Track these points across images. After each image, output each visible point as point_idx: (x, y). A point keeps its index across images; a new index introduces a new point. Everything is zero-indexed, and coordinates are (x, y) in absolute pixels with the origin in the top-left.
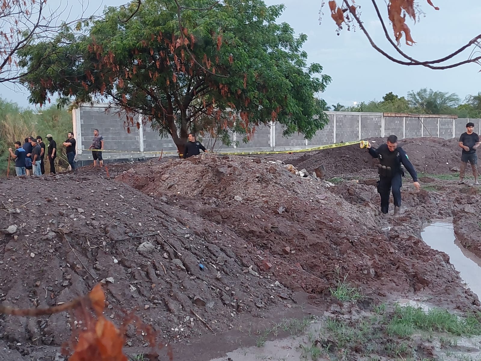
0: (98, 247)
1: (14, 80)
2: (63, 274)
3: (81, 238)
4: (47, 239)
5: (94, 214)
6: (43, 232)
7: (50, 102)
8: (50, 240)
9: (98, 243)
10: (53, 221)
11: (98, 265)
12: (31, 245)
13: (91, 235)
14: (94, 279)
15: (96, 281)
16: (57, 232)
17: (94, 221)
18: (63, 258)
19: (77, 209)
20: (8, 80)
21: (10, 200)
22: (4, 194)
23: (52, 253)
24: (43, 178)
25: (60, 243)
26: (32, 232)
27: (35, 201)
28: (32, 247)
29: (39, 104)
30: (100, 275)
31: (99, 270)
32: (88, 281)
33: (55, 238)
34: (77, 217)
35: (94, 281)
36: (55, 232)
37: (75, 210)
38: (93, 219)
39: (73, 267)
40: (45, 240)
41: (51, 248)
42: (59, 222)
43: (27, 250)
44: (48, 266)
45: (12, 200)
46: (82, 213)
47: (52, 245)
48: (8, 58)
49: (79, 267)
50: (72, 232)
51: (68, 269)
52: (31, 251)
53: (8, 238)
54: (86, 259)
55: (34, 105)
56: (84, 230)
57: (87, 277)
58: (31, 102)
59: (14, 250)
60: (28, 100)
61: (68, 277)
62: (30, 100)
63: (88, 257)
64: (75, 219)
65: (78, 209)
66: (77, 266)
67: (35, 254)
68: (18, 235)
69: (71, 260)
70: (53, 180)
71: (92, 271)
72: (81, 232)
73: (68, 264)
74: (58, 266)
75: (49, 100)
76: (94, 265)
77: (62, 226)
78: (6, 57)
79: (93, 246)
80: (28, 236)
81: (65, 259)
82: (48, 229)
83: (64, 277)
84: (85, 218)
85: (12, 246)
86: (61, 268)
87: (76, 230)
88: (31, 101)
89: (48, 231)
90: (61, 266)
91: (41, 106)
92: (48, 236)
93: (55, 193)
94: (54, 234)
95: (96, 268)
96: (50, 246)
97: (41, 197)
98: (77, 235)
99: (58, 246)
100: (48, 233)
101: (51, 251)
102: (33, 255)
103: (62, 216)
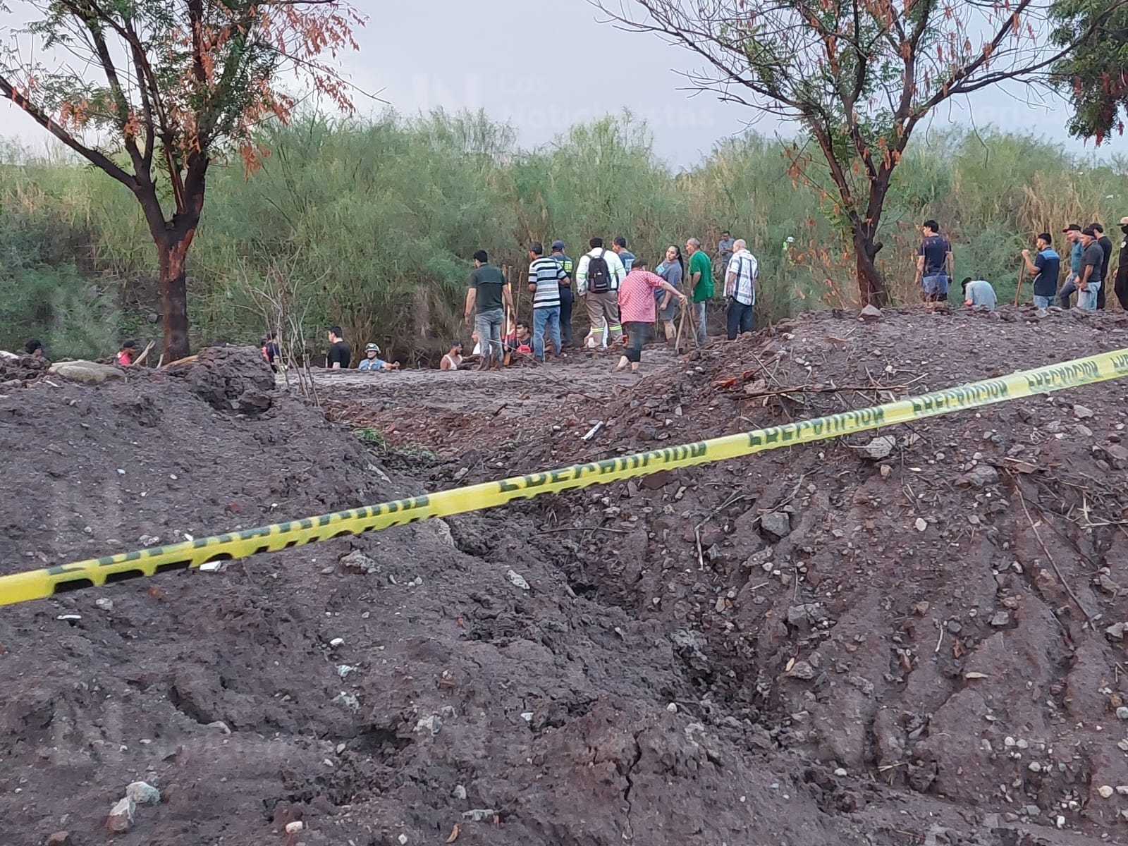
0: (1116, 526)
1: (1026, 76)
2: (999, 590)
3: (1068, 493)
4: (969, 484)
5: (1120, 426)
6: (961, 462)
7: (1121, 133)
8: (977, 489)
9: (1119, 512)
10: (995, 434)
11: (1106, 578)
12: (921, 496)
13: (1099, 485)
14: (1087, 619)
15: (1093, 625)
16: (1002, 468)
17: (1116, 446)
18: (1006, 545)
19: (1071, 407)
20: (1011, 75)
21: (889, 368)
22: (877, 352)
23: (978, 525)
24: (998, 315)
25: (1003, 501)
26: (932, 462)
27: (957, 375)
28: (924, 502)
29: (1094, 138)
30: (1109, 608)
31: (1107, 593)
32: (1068, 622)
33: (993, 483)
34: (1068, 431)
35: (1086, 626)
36: (996, 467)
37: (1065, 409)
38: (1114, 440)
39: (1029, 574)
40: (962, 485)
41: (978, 511)
42: (1014, 441)
43: (910, 508)
44: (956, 560)
45: (894, 367)
46: (1085, 418)
47: (980, 504)
48: (1011, 20)
49: (1048, 576)
50: (1042, 472)
51: (1015, 577)
52: (919, 513)
53: (867, 470)
54: (1072, 555)
55: (1082, 139)
56: (1084, 472)
57: (1067, 612)
58: (1073, 134)
59: (875, 504)
60: (1068, 129)
61: (1010, 602)
62: (1072, 127)
63: (1077, 550)
64: (1059, 436)
65: (1076, 407)
66: (1043, 572)
67: (929, 523)
68: (893, 466)
69: (1025, 553)
70: (1025, 321)
71: (1086, 596)
72: (1070, 475)
73: (1016, 564)
74: (986, 563)
75: (1121, 125)
76: (1094, 576)
77: (1019, 453)
78: (1007, 18)
79: (1101, 522)
80: (918, 469)
81: (1011, 547)
82: (977, 455)
83: (998, 598)
84: (1089, 433)
85: (871, 494)
86: (996, 572)
87: (1055, 467)
88: (1074, 129)
89: (974, 462)
90: (995, 567)
91: (1098, 142)
92: (974, 476)
93: (1018, 355)
94: (991, 471)
95: (1098, 588)
96: (975, 505)
97: (976, 367)
98: (1055, 482)
99: (995, 507)
100: (974, 466)
101: (975, 519)
102: (921, 524)
103: (1025, 422)
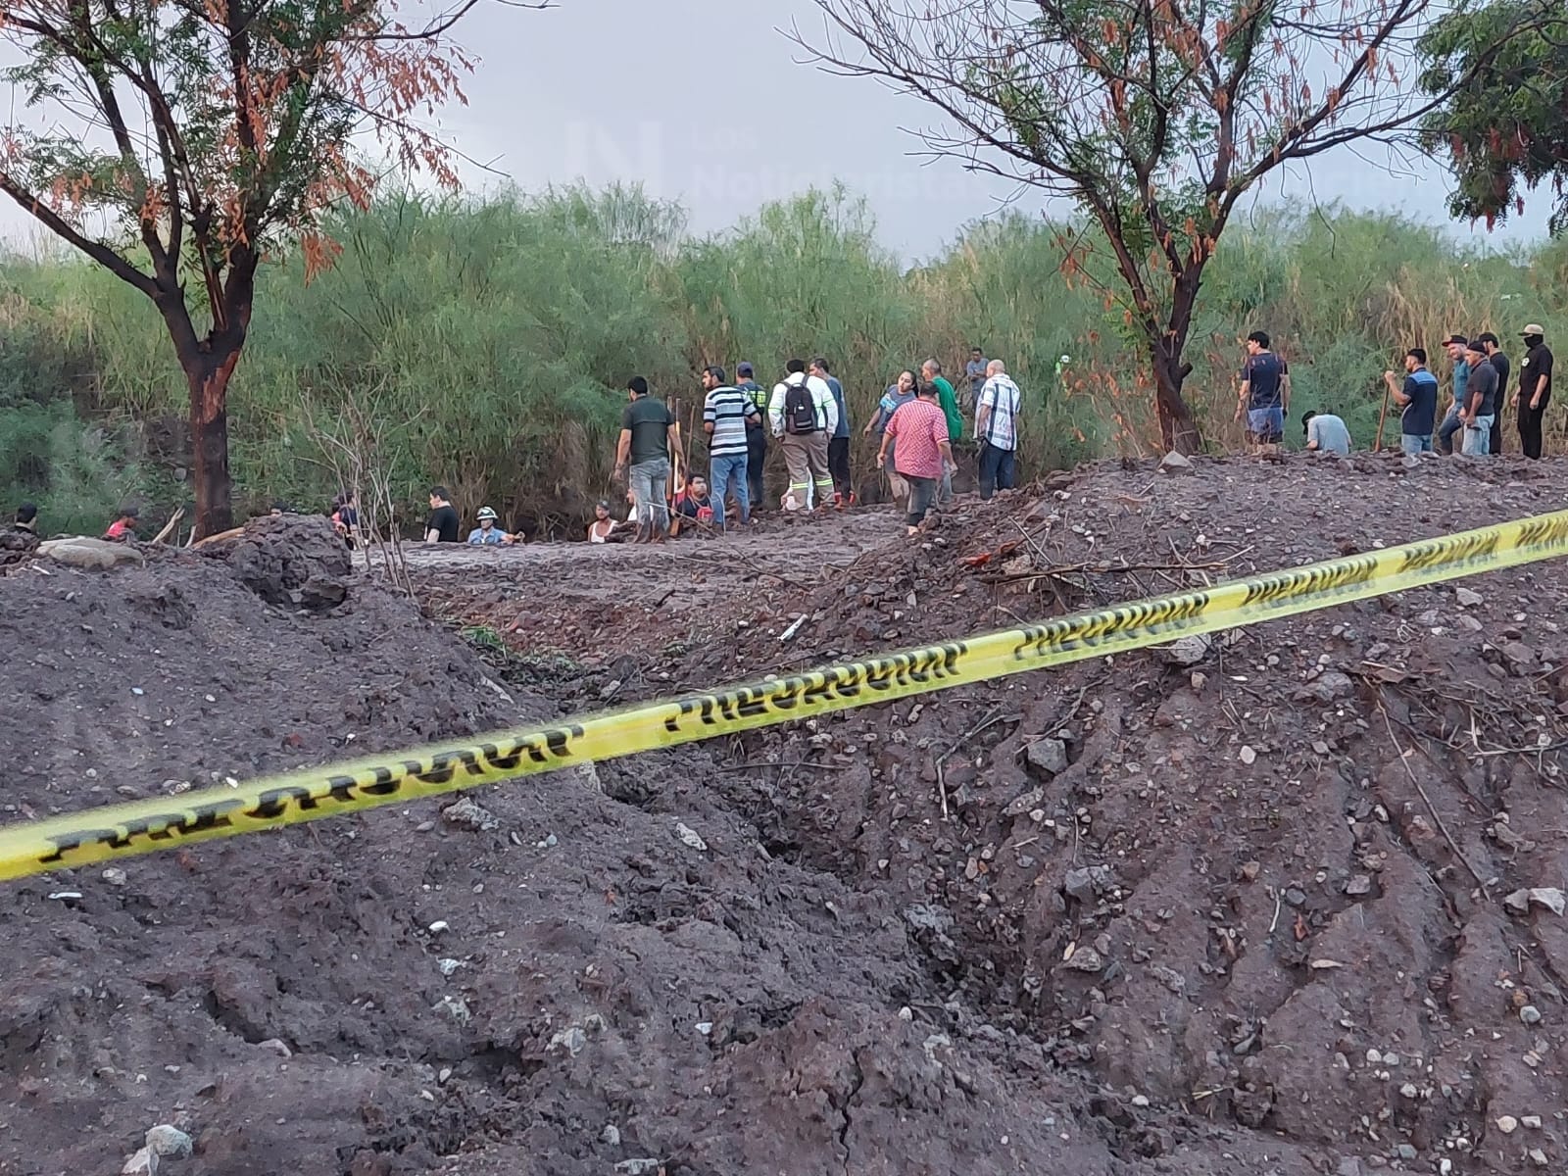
0: (1517, 754)
1: (1387, 134)
2: (1356, 845)
3: (1449, 710)
4: (1314, 698)
5: (1521, 617)
6: (1301, 668)
7: (1521, 212)
8: (1324, 705)
9: (1519, 735)
10: (1348, 628)
11: (1504, 829)
12: (1247, 715)
13: (1493, 699)
14: (1478, 884)
15: (1486, 893)
16: (1358, 675)
17: (1514, 643)
18: (1365, 782)
19: (1453, 591)
20: (1366, 132)
21: (1201, 539)
22: (1184, 516)
23: (1326, 756)
24: (1350, 464)
25: (1360, 722)
26: (1262, 668)
27: (1295, 548)
28: (1251, 724)
29: (1483, 219)
30: (1508, 869)
31: (1507, 848)
32: (1451, 889)
33: (1346, 697)
34: (1448, 624)
35: (1476, 894)
36: (1350, 675)
37: (1444, 594)
38: (1512, 636)
39: (1398, 822)
40: (1304, 700)
41: (1325, 737)
42: (1374, 639)
43: (1232, 732)
44: (1297, 804)
45: (1208, 537)
46: (1472, 606)
47: (1329, 726)
49: (1424, 824)
50: (1414, 681)
51: (1379, 827)
52: (1244, 739)
53: (1172, 680)
54: (1458, 796)
55: (1468, 220)
56: (1469, 679)
57: (1450, 875)
58: (1456, 215)
59: (1185, 726)
60: (1448, 208)
61: (1372, 861)
62: (1453, 206)
63: (1462, 787)
64: (1436, 631)
65: (1459, 590)
66: (1417, 820)
67: (1259, 753)
68: (1207, 674)
69: (1393, 796)
70: (1389, 472)
71: (1476, 852)
72: (1454, 684)
73: (1380, 809)
74: (1339, 812)
75: (1520, 202)
76: (1487, 825)
77: (1381, 654)
78: (1359, 54)
79: (1495, 749)
80: (1243, 678)
81: (1373, 785)
82: (1324, 658)
83: (1355, 856)
84: (1478, 627)
85: (1178, 713)
86: (1352, 821)
87: (1431, 674)
88: (1457, 209)
89: (1320, 668)
90: (1351, 813)
91: (1490, 225)
92: (1320, 686)
93: (1379, 520)
94: (1343, 680)
95: (1493, 840)
96: (1322, 727)
97: (1322, 536)
98: (1432, 694)
99: (1349, 729)
100: (1320, 674)
101: (1322, 747)
102: (1248, 755)
103: (1389, 611)
